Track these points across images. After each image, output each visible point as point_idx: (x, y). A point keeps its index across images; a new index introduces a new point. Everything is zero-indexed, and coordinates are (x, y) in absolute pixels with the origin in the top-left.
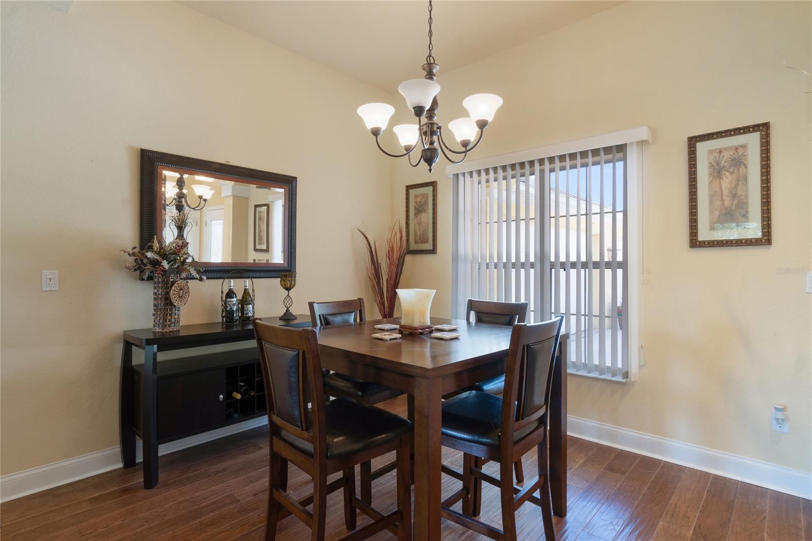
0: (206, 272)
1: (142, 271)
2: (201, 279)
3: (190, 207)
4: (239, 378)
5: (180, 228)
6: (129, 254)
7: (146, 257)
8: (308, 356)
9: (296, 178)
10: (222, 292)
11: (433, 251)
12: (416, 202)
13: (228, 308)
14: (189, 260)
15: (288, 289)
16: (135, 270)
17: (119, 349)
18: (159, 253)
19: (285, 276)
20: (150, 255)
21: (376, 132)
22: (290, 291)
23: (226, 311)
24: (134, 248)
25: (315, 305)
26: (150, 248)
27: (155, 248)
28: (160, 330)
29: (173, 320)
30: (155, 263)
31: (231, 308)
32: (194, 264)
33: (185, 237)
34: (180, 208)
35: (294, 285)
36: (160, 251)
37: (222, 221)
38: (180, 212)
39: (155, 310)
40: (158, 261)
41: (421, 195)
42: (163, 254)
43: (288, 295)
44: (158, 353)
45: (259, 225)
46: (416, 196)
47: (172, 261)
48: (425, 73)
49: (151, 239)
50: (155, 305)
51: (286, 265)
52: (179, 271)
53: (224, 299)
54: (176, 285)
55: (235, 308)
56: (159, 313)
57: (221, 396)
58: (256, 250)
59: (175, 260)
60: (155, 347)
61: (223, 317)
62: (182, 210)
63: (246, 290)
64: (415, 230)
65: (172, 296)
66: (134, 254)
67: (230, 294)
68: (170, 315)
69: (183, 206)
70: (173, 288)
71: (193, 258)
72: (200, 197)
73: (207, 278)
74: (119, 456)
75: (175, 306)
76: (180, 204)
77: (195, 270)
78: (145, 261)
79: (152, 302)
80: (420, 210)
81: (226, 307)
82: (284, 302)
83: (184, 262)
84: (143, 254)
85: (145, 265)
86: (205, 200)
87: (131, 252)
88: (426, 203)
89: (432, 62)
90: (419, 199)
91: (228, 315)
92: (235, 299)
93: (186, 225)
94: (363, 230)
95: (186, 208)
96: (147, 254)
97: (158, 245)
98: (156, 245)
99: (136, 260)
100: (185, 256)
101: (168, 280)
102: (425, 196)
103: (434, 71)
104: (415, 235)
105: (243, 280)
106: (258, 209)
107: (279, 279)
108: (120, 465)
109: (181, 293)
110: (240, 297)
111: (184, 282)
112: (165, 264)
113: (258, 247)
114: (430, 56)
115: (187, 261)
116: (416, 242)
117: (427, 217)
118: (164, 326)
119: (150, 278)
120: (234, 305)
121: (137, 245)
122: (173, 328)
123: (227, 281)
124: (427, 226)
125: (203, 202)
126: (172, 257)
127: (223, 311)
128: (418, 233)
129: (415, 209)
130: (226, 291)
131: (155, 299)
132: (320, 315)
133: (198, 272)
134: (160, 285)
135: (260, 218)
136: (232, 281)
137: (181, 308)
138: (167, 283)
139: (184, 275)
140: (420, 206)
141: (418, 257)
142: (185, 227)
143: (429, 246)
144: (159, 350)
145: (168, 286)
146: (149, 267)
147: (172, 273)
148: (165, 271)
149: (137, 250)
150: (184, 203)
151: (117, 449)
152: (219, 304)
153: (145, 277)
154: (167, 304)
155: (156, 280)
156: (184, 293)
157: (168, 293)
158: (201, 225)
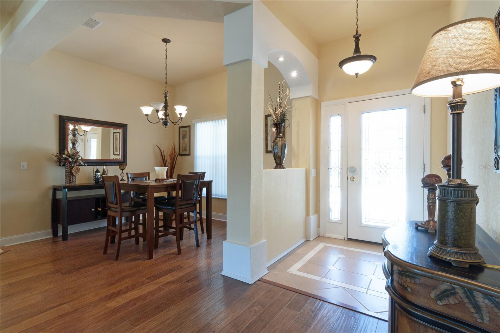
0: (86, 163)
1: (60, 163)
2: (85, 165)
3: (79, 135)
4: (101, 204)
5: (74, 144)
6: (55, 156)
7: (63, 157)
8: (116, 183)
9: (127, 125)
10: (94, 171)
11: (189, 154)
12: (183, 134)
13: (96, 177)
14: (80, 158)
15: (122, 170)
16: (58, 162)
17: (51, 192)
18: (67, 155)
19: (121, 165)
20: (64, 156)
21: (147, 115)
22: (123, 171)
23: (96, 178)
24: (57, 154)
25: (129, 174)
26: (64, 154)
27: (66, 154)
28: (68, 184)
29: (73, 181)
30: (66, 159)
31: (98, 177)
32: (82, 159)
33: (76, 148)
34: (74, 135)
35: (125, 168)
36: (68, 155)
37: (96, 140)
38: (74, 137)
39: (66, 177)
40: (67, 158)
41: (184, 131)
42: (69, 156)
43: (122, 172)
44: (68, 192)
45: (116, 142)
46: (183, 131)
47: (73, 158)
48: (164, 96)
49: (64, 150)
50: (66, 175)
51: (123, 160)
52: (76, 162)
53: (95, 173)
54: (74, 167)
55: (99, 177)
56: (67, 178)
57: (93, 209)
58: (114, 154)
59: (74, 158)
60: (67, 189)
61: (94, 181)
62: (76, 136)
63: (104, 170)
64: (182, 146)
65: (73, 172)
66: (57, 156)
67: (97, 171)
68: (72, 179)
69: (76, 134)
70: (73, 168)
71: (81, 158)
72: (84, 131)
73: (87, 165)
74: (51, 233)
75: (74, 175)
76: (75, 133)
77: (82, 162)
78: (62, 159)
79: (65, 174)
80: (184, 137)
81: (95, 176)
82: (121, 175)
83: (78, 159)
84: (61, 156)
85: (62, 160)
86: (87, 132)
87: (56, 155)
88: (186, 134)
89: (167, 92)
90: (184, 133)
91: (97, 180)
92: (99, 173)
93: (77, 142)
94: (159, 146)
95: (77, 135)
96: (63, 156)
97: (67, 152)
98: (66, 152)
99: (58, 158)
100: (78, 157)
101: (71, 166)
102: (186, 131)
103: (167, 95)
104: (182, 147)
105: (102, 166)
106: (115, 134)
107: (119, 166)
108: (52, 236)
109: (77, 171)
110: (101, 172)
111: (78, 167)
112: (70, 160)
113: (115, 153)
114: (166, 90)
115: (79, 158)
116: (183, 151)
117: (187, 140)
118: (70, 183)
119: (63, 165)
120: (99, 176)
121: (58, 152)
122: (73, 184)
123: (95, 166)
124: (187, 143)
125: (86, 132)
126: (73, 157)
127: (94, 178)
128: (184, 147)
129: (183, 136)
130: (95, 170)
131: (66, 173)
132: (131, 177)
133: (84, 163)
134: (68, 168)
135: (116, 139)
136: (98, 166)
137: (76, 176)
138: (71, 167)
139: (78, 164)
140: (184, 136)
141: (184, 157)
142: (76, 143)
143: (187, 153)
144: (68, 191)
145: (71, 168)
146: (63, 161)
147: (73, 163)
148: (70, 162)
149: (58, 155)
150: (76, 133)
151: (50, 230)
152: (92, 176)
153: (62, 165)
154: (71, 175)
155: (66, 166)
156: (78, 171)
157: (71, 171)
158: (85, 142)
